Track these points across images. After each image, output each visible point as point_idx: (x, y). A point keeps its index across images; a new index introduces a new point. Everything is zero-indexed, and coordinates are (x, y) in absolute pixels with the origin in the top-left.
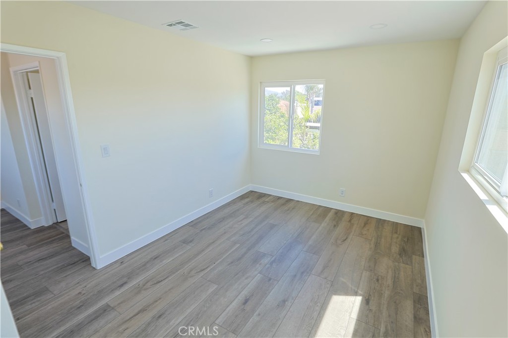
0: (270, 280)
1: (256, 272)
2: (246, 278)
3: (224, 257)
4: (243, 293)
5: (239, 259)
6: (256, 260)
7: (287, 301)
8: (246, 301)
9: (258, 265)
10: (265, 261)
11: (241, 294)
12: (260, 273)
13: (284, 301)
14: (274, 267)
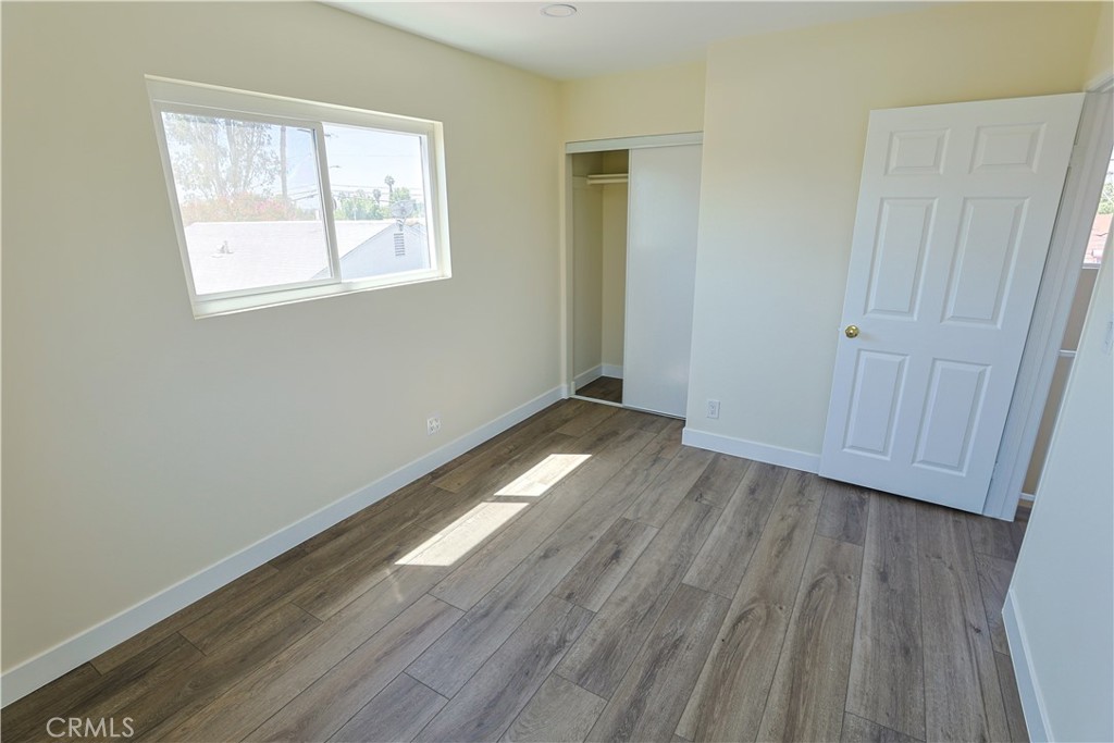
0: (569, 597)
1: (602, 616)
2: (624, 599)
3: (707, 667)
4: (626, 569)
5: (656, 661)
6: (607, 656)
7: (540, 558)
8: (616, 556)
9: (600, 638)
10: (580, 652)
11: (629, 566)
12: (592, 615)
13: (546, 556)
14: (555, 633)
